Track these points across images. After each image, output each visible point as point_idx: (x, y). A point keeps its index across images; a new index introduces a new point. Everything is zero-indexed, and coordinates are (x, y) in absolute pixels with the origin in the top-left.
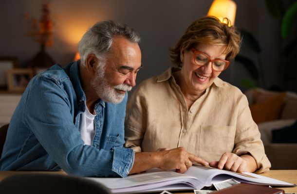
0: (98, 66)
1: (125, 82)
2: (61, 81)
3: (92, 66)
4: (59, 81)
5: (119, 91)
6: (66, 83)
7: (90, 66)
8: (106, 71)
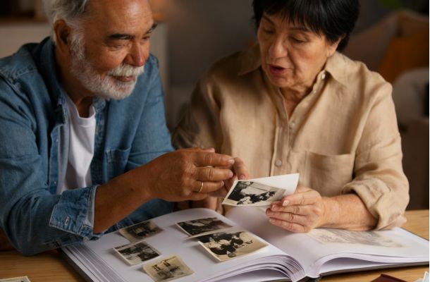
0: (73, 41)
1: (125, 61)
2: (15, 77)
3: (66, 42)
4: (12, 78)
5: (119, 79)
6: (24, 79)
7: (62, 42)
8: (86, 47)
